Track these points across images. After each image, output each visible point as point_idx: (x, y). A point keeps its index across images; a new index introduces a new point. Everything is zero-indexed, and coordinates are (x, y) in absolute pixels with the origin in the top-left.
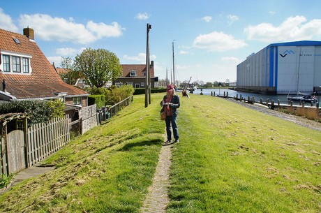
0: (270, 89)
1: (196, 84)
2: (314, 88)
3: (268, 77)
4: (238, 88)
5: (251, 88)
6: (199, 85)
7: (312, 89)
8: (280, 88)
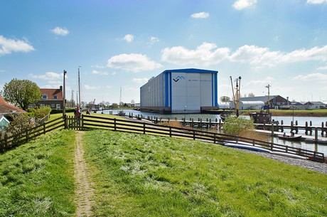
0: (166, 109)
1: (101, 105)
2: (201, 108)
3: (165, 99)
4: (142, 109)
5: (152, 109)
6: (105, 107)
7: (199, 109)
8: (173, 108)
